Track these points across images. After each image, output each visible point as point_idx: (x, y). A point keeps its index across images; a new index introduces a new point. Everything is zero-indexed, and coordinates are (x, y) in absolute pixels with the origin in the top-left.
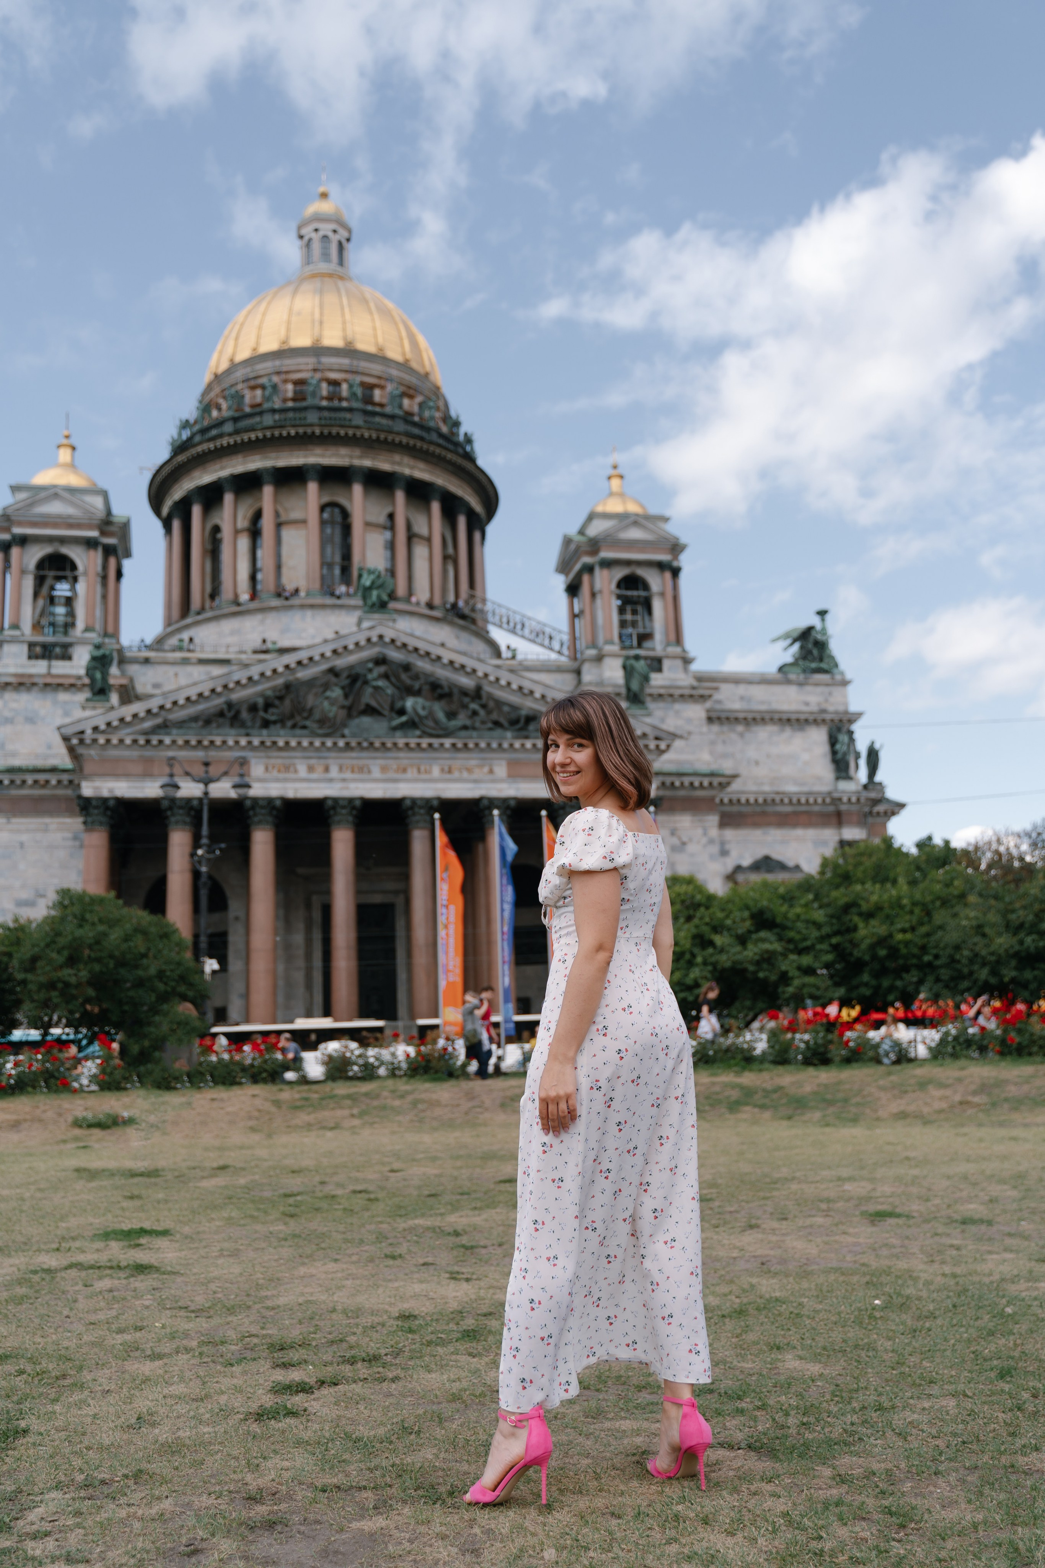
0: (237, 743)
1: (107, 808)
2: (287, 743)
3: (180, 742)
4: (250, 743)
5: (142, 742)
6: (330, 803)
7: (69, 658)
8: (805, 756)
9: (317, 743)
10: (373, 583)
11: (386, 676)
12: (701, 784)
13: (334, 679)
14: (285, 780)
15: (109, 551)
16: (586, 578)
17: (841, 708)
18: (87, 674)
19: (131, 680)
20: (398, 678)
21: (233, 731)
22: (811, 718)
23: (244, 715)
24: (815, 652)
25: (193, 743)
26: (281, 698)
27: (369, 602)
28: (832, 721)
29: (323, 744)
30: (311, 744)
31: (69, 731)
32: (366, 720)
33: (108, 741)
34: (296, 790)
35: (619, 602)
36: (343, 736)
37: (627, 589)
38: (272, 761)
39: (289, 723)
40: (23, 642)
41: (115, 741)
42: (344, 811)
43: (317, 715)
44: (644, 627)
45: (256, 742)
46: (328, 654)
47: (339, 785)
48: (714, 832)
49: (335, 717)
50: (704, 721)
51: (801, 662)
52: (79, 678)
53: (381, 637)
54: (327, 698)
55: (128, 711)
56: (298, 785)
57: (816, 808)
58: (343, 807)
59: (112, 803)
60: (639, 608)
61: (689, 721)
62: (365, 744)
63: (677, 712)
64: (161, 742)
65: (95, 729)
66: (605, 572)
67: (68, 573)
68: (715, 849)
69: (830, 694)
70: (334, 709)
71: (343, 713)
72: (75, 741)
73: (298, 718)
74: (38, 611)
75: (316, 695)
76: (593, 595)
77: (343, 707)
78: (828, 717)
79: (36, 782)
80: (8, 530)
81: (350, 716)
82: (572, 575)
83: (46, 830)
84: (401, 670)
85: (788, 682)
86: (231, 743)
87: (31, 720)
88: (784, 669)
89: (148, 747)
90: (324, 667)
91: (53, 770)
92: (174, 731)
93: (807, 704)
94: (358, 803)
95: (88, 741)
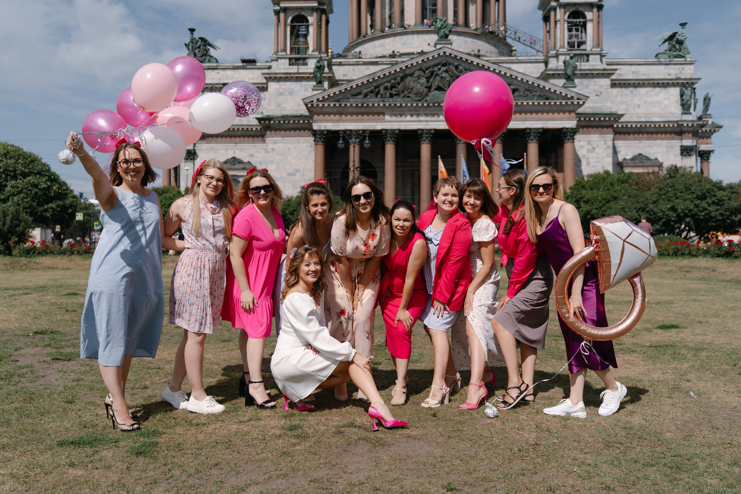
0: (379, 105)
1: (324, 135)
2: (401, 104)
3: (354, 105)
4: (384, 105)
5: (338, 105)
6: (420, 131)
7: (306, 64)
8: (666, 102)
9: (415, 105)
10: (442, 25)
11: (447, 71)
12: (605, 118)
13: (422, 73)
14: (400, 121)
15: (323, 12)
16: (552, 13)
17: (688, 77)
18: (314, 72)
19: (333, 74)
20: (452, 72)
21: (377, 100)
22: (671, 82)
23: (382, 91)
24: (677, 46)
25: (360, 105)
26: (399, 84)
27: (440, 35)
28: (683, 83)
29: (417, 104)
30: (412, 104)
31: (307, 101)
32: (437, 92)
33: (323, 105)
34: (405, 125)
35: (569, 25)
36: (426, 101)
37: (573, 18)
38: (395, 113)
39: (402, 95)
40: (286, 58)
41: (326, 105)
42: (426, 136)
43: (414, 91)
44: (582, 38)
45: (387, 105)
46: (420, 62)
47: (425, 123)
48: (610, 143)
49: (422, 92)
50: (609, 86)
51: (668, 52)
52: (311, 74)
53: (445, 53)
54: (419, 83)
55: (331, 92)
56: (406, 123)
57: (669, 129)
58: (426, 134)
59: (325, 132)
60: (580, 28)
61: (601, 86)
62: (436, 104)
63: (595, 82)
64: (346, 105)
65: (318, 100)
66: (562, 10)
67: (305, 24)
68: (611, 151)
69: (683, 69)
70: (422, 88)
71: (426, 90)
72: (309, 105)
73: (406, 92)
74: (293, 41)
75: (414, 81)
76: (556, 22)
77: (427, 87)
78: (680, 81)
79: (294, 121)
80: (279, 5)
81: (429, 91)
82: (545, 11)
83: (299, 143)
84: (454, 68)
85: (660, 64)
86: (376, 105)
87: (291, 93)
88: (659, 56)
89: (340, 108)
90: (418, 68)
91: (301, 116)
92: (352, 100)
93: (669, 75)
94: (433, 131)
95: (315, 105)
